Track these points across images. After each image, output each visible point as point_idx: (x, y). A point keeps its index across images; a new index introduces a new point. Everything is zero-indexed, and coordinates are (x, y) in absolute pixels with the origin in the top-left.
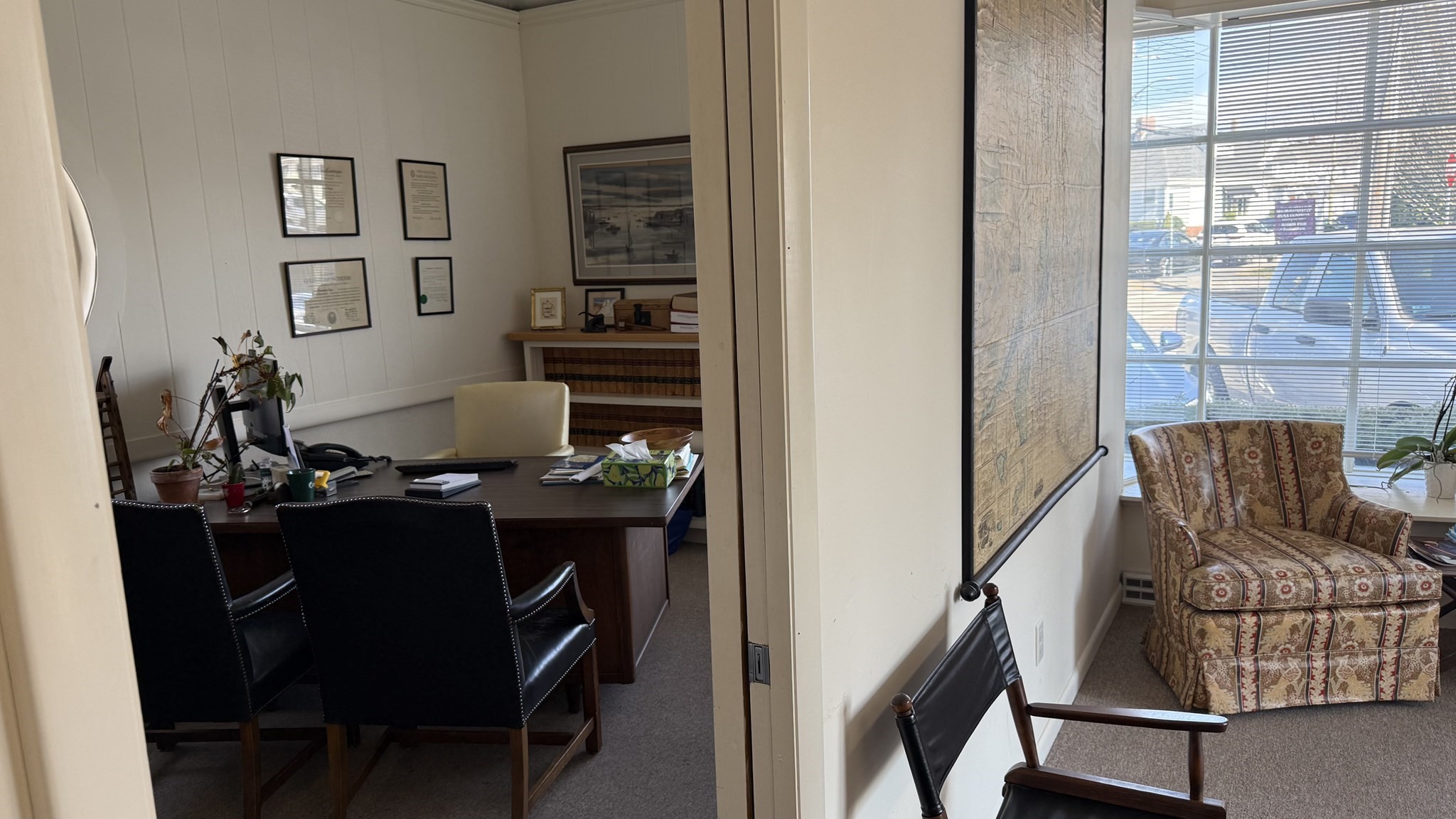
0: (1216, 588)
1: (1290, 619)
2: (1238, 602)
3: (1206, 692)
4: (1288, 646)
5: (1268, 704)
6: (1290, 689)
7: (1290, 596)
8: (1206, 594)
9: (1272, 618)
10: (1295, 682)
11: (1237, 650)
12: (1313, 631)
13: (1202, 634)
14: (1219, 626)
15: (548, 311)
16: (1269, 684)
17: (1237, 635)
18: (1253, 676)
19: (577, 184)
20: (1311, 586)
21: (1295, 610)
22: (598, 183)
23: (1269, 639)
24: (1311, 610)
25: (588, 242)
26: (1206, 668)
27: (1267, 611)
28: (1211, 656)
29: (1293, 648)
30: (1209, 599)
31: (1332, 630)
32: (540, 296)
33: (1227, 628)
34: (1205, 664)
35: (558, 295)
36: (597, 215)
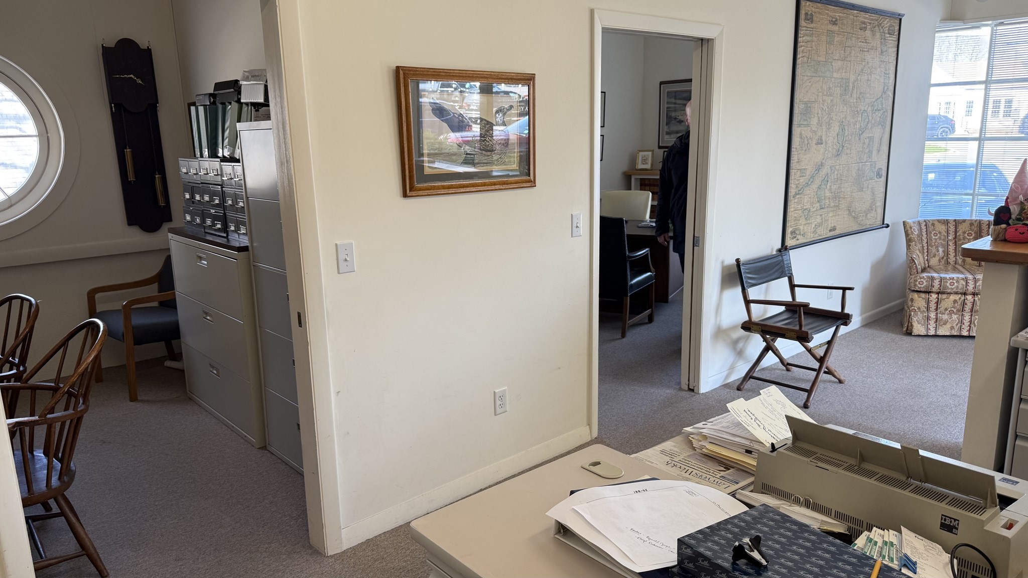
0: (919, 280)
1: (953, 297)
2: (929, 288)
3: (912, 325)
4: (953, 309)
5: (940, 332)
6: (952, 328)
7: (954, 287)
8: (914, 283)
9: (944, 296)
10: (954, 325)
11: (928, 309)
12: (964, 303)
13: (912, 300)
14: (919, 297)
15: (644, 161)
16: (942, 325)
17: (928, 302)
18: (935, 320)
19: (665, 98)
20: (964, 284)
21: (956, 293)
22: (675, 99)
23: (943, 305)
24: (965, 294)
25: (667, 127)
26: (912, 315)
27: (943, 293)
28: (915, 310)
29: (955, 310)
30: (915, 285)
31: (974, 303)
32: (641, 153)
33: (923, 299)
34: (912, 313)
35: (650, 153)
36: (673, 114)
